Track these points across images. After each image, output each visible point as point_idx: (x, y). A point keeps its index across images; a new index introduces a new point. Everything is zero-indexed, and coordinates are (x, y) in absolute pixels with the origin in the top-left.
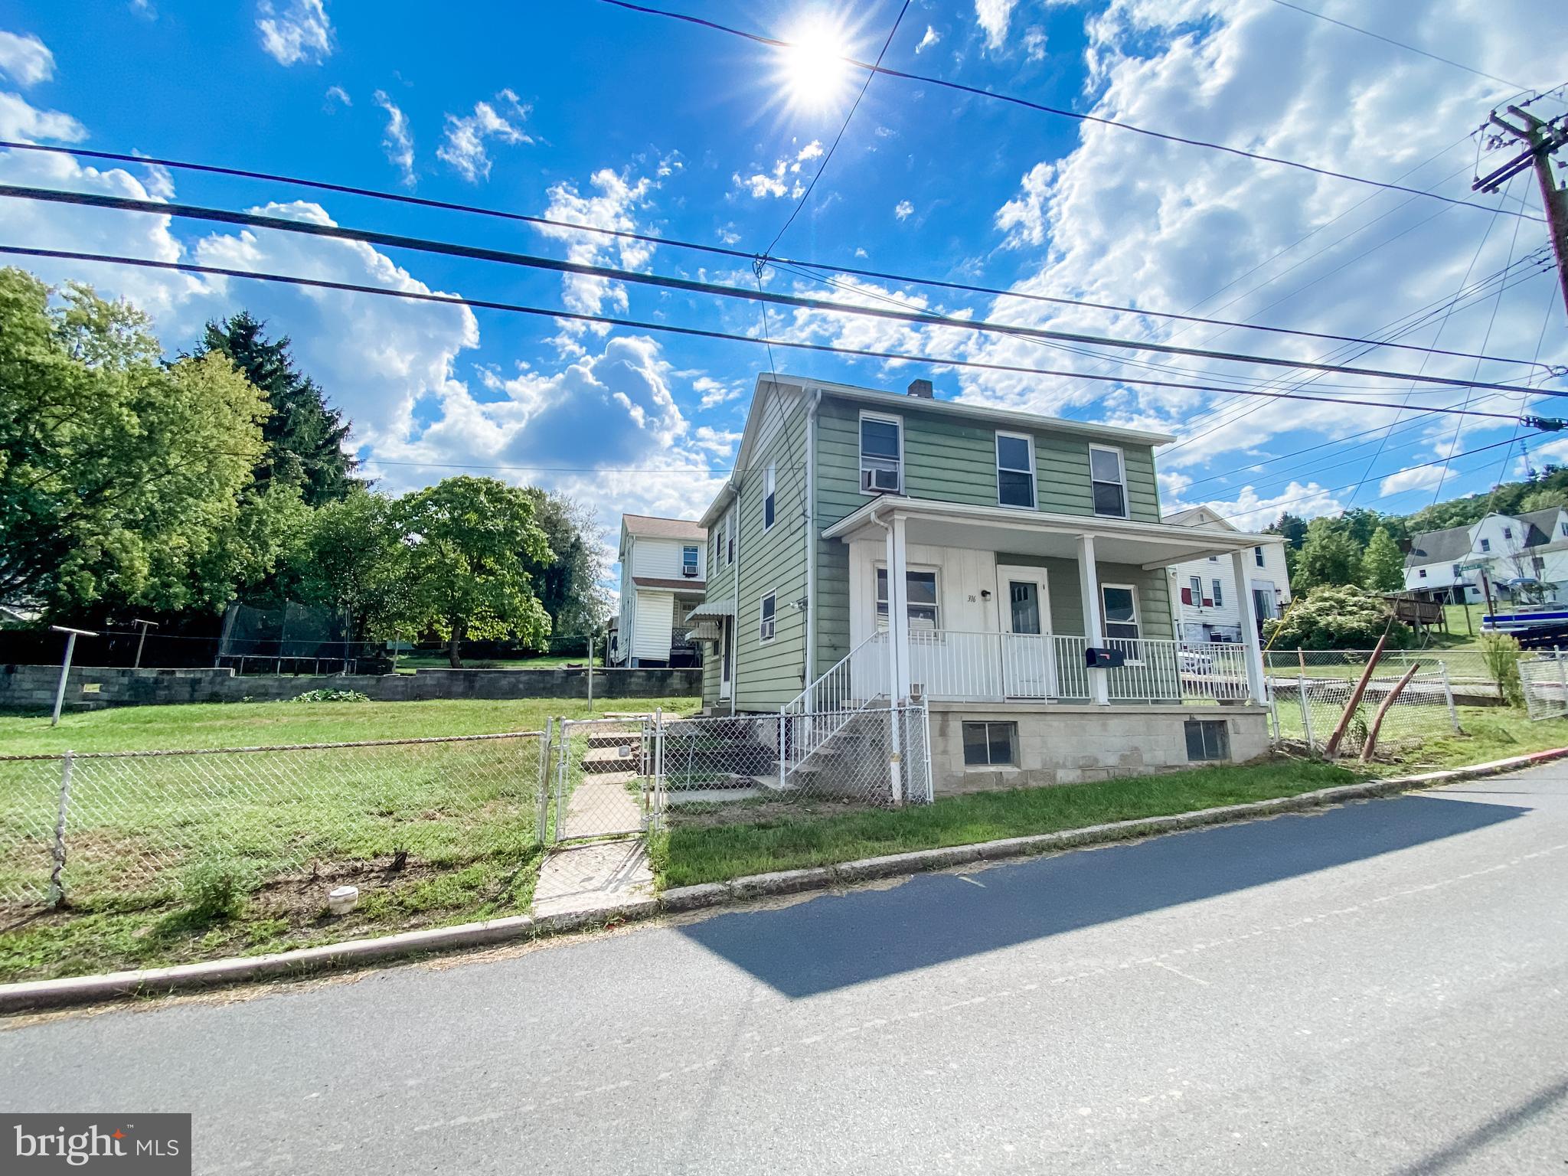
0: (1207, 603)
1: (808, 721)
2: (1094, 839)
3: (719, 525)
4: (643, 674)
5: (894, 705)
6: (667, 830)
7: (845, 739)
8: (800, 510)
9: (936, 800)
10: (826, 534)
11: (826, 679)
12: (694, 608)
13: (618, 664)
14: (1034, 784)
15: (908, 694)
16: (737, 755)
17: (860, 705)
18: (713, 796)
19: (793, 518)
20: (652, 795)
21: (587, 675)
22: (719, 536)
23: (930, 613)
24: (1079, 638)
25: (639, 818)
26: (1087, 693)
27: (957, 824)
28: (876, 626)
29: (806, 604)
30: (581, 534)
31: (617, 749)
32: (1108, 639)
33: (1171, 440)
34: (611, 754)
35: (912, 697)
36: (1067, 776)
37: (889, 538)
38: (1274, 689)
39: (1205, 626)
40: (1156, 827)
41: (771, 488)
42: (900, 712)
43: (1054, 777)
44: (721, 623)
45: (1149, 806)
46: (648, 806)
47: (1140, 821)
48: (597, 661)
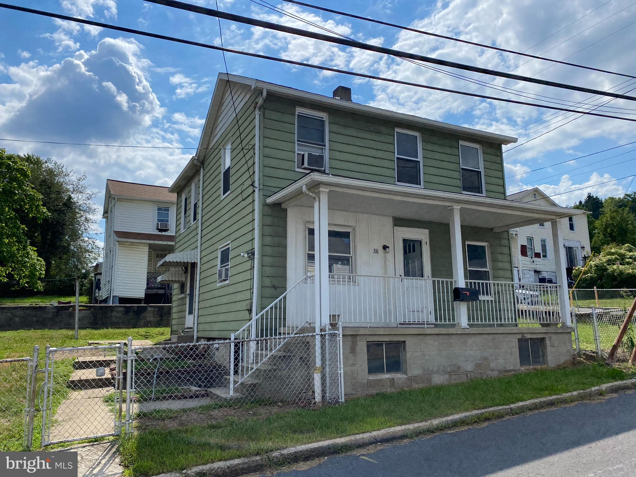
0: (537, 255)
1: (253, 345)
2: (455, 424)
3: (186, 190)
4: (122, 309)
5: (318, 331)
6: (136, 433)
7: (280, 357)
8: (249, 182)
9: (346, 401)
10: (270, 200)
11: (267, 312)
12: (165, 256)
13: (101, 302)
14: (417, 386)
15: (328, 322)
16: (194, 373)
17: (293, 331)
18: (175, 405)
19: (244, 187)
20: (124, 406)
21: (74, 310)
22: (186, 199)
23: (346, 261)
24: (449, 280)
25: (113, 424)
26: (454, 319)
27: (360, 418)
28: (306, 271)
29: (253, 254)
30: (72, 195)
31: (94, 370)
32: (469, 281)
33: (514, 140)
34: (90, 374)
35: (331, 324)
36: (438, 380)
37: (316, 205)
38: (577, 315)
39: (536, 271)
40: (496, 414)
41: (228, 163)
42: (322, 335)
43: (430, 380)
44: (186, 268)
45: (493, 399)
46: (120, 415)
47: (486, 410)
48: (84, 299)
